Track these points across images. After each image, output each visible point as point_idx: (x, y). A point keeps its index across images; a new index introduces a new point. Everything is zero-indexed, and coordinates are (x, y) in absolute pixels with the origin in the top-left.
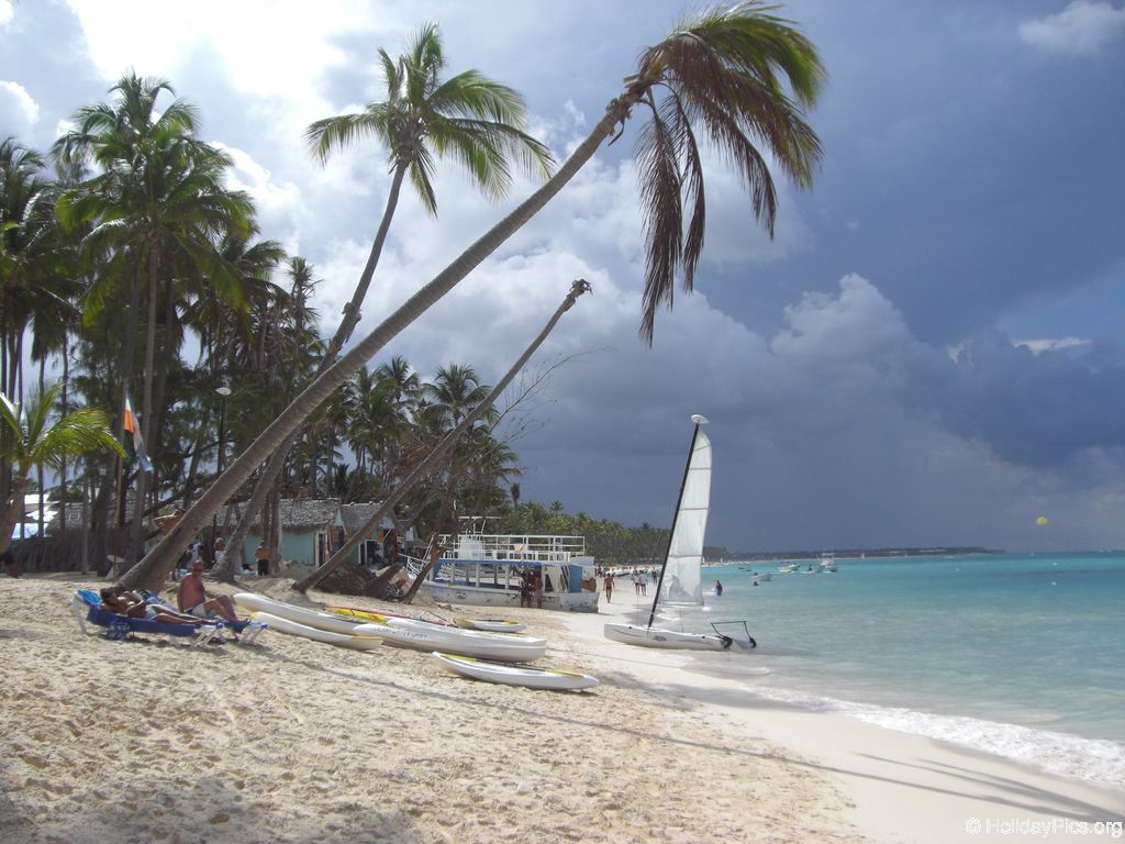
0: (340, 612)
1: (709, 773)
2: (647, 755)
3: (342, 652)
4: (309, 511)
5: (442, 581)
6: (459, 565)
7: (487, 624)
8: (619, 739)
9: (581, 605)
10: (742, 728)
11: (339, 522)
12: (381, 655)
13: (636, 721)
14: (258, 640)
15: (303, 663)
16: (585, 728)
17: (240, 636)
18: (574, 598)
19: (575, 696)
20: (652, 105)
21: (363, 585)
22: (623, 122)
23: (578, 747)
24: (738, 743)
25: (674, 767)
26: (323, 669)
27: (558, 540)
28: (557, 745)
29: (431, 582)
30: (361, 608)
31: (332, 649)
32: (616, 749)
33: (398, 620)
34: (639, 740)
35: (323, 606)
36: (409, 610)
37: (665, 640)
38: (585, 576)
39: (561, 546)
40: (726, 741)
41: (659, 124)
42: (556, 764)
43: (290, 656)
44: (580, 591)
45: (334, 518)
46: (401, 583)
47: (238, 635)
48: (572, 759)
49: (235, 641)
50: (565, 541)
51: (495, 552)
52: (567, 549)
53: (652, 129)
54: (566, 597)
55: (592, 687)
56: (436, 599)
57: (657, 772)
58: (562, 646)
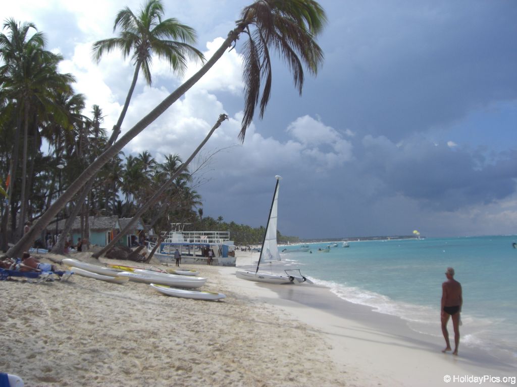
0: (113, 267)
1: (268, 335)
2: (241, 328)
3: (109, 284)
4: (103, 222)
5: (164, 253)
6: (173, 245)
7: (182, 272)
8: (229, 321)
9: (228, 263)
10: (289, 316)
11: (117, 227)
12: (128, 286)
13: (240, 313)
14: (70, 279)
15: (90, 289)
16: (215, 317)
17: (62, 278)
18: (225, 260)
19: (215, 303)
20: (249, 33)
21: (127, 254)
22: (235, 41)
23: (209, 324)
24: (285, 322)
25: (252, 333)
26: (99, 292)
27: (217, 233)
28: (200, 324)
29: (159, 254)
30: (125, 265)
31: (105, 283)
32: (227, 325)
33: (140, 270)
34: (239, 321)
35: (106, 265)
36: (147, 266)
37: (263, 278)
38: (230, 250)
39: (219, 236)
40: (280, 322)
41: (252, 42)
42: (197, 332)
43: (84, 287)
44: (227, 257)
45: (115, 225)
46: (144, 254)
47: (61, 277)
48: (205, 330)
49: (58, 280)
50: (221, 234)
51: (188, 239)
52: (221, 238)
53: (249, 45)
54: (220, 259)
55: (223, 298)
56: (161, 261)
57: (244, 335)
58: (216, 281)
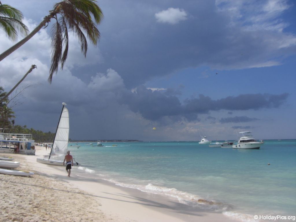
1: (63, 197)
2: (46, 193)
7: (3, 158)
8: (39, 189)
9: (30, 153)
10: (72, 186)
13: (44, 184)
16: (29, 186)
18: (29, 151)
19: (27, 178)
20: (56, 19)
22: (48, 23)
23: (27, 191)
24: (71, 190)
25: (54, 196)
27: (25, 135)
28: (21, 191)
32: (38, 192)
34: (44, 189)
37: (53, 162)
38: (32, 145)
39: (26, 137)
40: (68, 189)
41: (58, 24)
42: (21, 196)
44: (30, 149)
48: (25, 195)
50: (27, 136)
51: (7, 138)
52: (27, 138)
53: (56, 25)
54: (26, 151)
55: (32, 175)
57: (49, 198)
58: (24, 164)
